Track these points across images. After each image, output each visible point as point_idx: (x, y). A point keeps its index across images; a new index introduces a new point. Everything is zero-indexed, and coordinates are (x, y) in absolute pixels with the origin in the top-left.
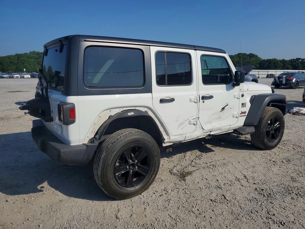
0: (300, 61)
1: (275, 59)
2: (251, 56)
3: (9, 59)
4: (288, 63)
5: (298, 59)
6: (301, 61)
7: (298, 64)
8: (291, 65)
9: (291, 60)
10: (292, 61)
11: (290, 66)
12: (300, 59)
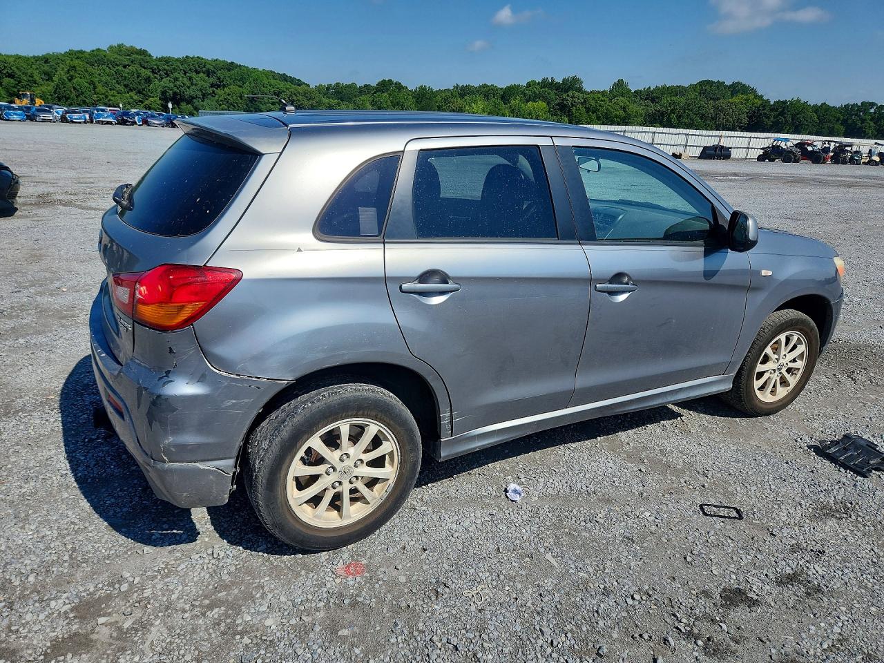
0: (872, 110)
1: (798, 100)
2: (738, 88)
3: (45, 63)
4: (835, 117)
5: (867, 106)
6: (875, 113)
7: (863, 121)
8: (844, 122)
9: (847, 106)
10: (848, 110)
11: (842, 124)
12: (872, 105)
